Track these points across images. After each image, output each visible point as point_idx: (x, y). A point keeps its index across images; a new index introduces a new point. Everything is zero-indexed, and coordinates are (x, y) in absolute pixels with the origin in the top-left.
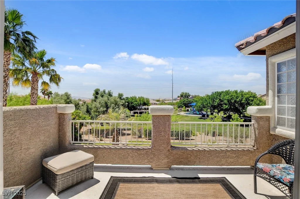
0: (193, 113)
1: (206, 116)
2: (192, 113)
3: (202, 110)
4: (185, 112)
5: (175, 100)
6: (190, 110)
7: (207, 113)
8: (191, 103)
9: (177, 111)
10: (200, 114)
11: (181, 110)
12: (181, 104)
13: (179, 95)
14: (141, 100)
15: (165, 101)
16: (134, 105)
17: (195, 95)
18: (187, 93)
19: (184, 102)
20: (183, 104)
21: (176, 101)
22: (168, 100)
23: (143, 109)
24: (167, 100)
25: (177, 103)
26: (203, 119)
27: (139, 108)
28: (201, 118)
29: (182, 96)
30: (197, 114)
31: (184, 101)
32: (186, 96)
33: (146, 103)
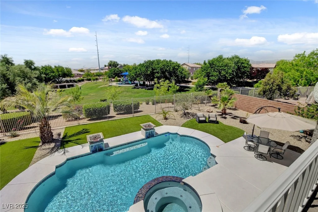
0: (125, 83)
1: (139, 85)
2: (124, 83)
3: (135, 79)
4: (117, 83)
5: (102, 70)
6: (121, 80)
7: (139, 82)
8: (122, 73)
9: (108, 82)
10: (132, 84)
11: (112, 80)
12: (112, 73)
13: (107, 64)
14: (60, 70)
15: (90, 71)
16: (50, 77)
17: (124, 64)
18: (115, 62)
19: (115, 72)
20: (114, 74)
21: (104, 71)
22: (94, 70)
23: (64, 82)
24: (92, 70)
25: (106, 73)
26: (137, 88)
27: (58, 81)
28: (135, 88)
29: (110, 65)
30: (129, 84)
32: (114, 65)
33: (67, 73)
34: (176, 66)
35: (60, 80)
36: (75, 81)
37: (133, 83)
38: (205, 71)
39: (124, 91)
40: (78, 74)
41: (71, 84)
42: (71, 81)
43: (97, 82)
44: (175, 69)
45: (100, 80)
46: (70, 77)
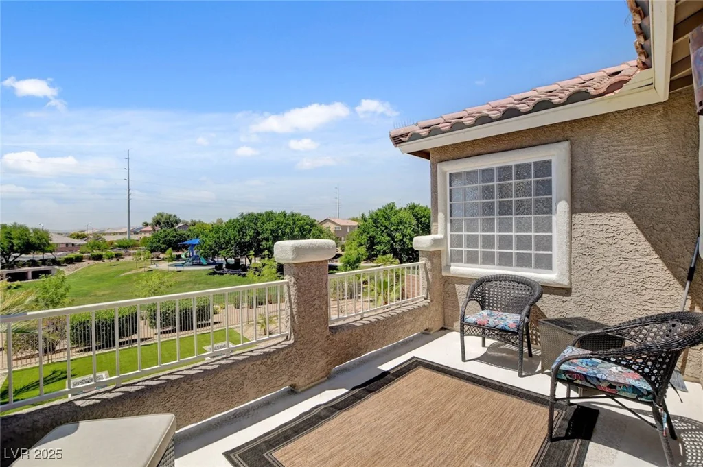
0: (191, 264)
1: (224, 266)
2: (188, 263)
3: (215, 254)
4: (171, 263)
5: (136, 233)
6: (183, 256)
8: (186, 240)
9: (148, 262)
10: (209, 264)
11: (158, 258)
13: (150, 221)
14: (14, 234)
15: (103, 237)
17: (192, 221)
18: (170, 216)
19: (167, 238)
20: (164, 243)
21: (142, 236)
22: (114, 234)
23: (24, 265)
24: (110, 234)
25: (145, 241)
26: (218, 274)
27: (4, 261)
28: (214, 273)
29: (158, 223)
30: (202, 265)
31: (166, 236)
32: (168, 223)
33: (34, 243)
34: (307, 224)
35: (11, 260)
36: (55, 262)
37: (212, 262)
38: (365, 234)
39: (186, 282)
40: (67, 245)
41: (43, 268)
42: (44, 262)
43: (118, 263)
44: (305, 230)
45: (128, 259)
46: (44, 251)
